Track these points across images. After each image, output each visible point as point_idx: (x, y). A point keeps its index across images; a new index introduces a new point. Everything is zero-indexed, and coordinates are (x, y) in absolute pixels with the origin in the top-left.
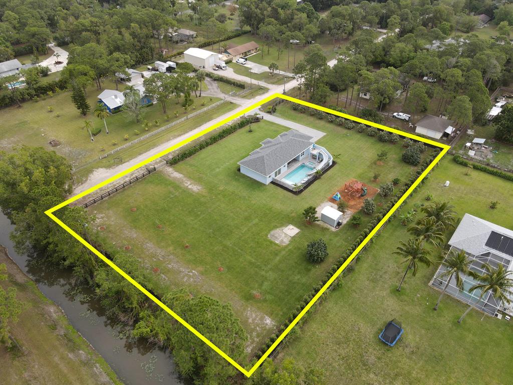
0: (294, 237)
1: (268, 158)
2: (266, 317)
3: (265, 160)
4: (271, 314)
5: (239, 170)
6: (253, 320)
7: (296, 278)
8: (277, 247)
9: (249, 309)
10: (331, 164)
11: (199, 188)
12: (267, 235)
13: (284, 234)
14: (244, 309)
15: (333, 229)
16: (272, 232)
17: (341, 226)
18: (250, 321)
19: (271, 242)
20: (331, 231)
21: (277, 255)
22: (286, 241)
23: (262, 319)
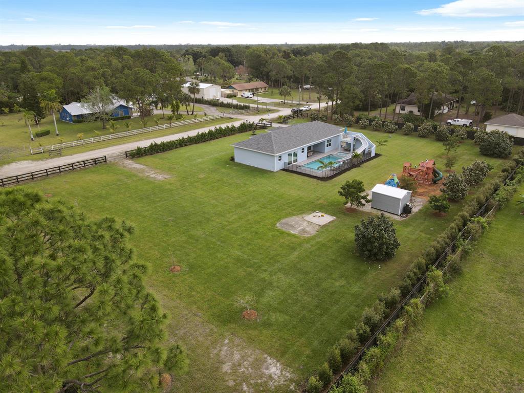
0: (326, 225)
1: (276, 135)
2: (269, 360)
3: (273, 137)
4: (281, 354)
5: (233, 159)
6: (235, 367)
8: (294, 240)
9: (227, 341)
10: (373, 155)
11: (167, 176)
12: (274, 224)
13: (306, 222)
14: (215, 342)
15: (398, 218)
16: (284, 221)
17: (410, 215)
18: (226, 368)
19: (282, 233)
20: (394, 220)
22: (312, 231)
23: (258, 364)
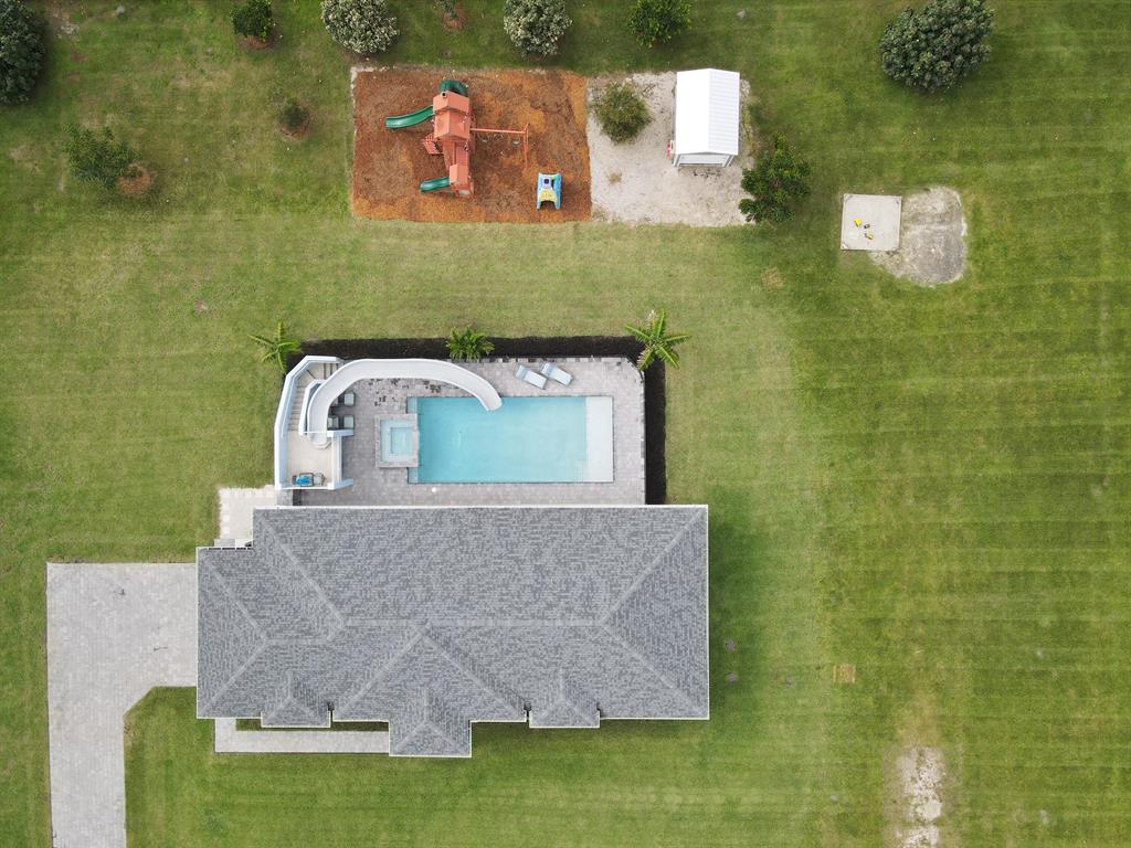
0: (891, 191)
7: (1066, 53)
11: (907, 765)
12: (958, 289)
13: (908, 235)
16: (931, 281)
19: (979, 245)
20: (754, 92)
21: (1023, 187)
22: (937, 200)
